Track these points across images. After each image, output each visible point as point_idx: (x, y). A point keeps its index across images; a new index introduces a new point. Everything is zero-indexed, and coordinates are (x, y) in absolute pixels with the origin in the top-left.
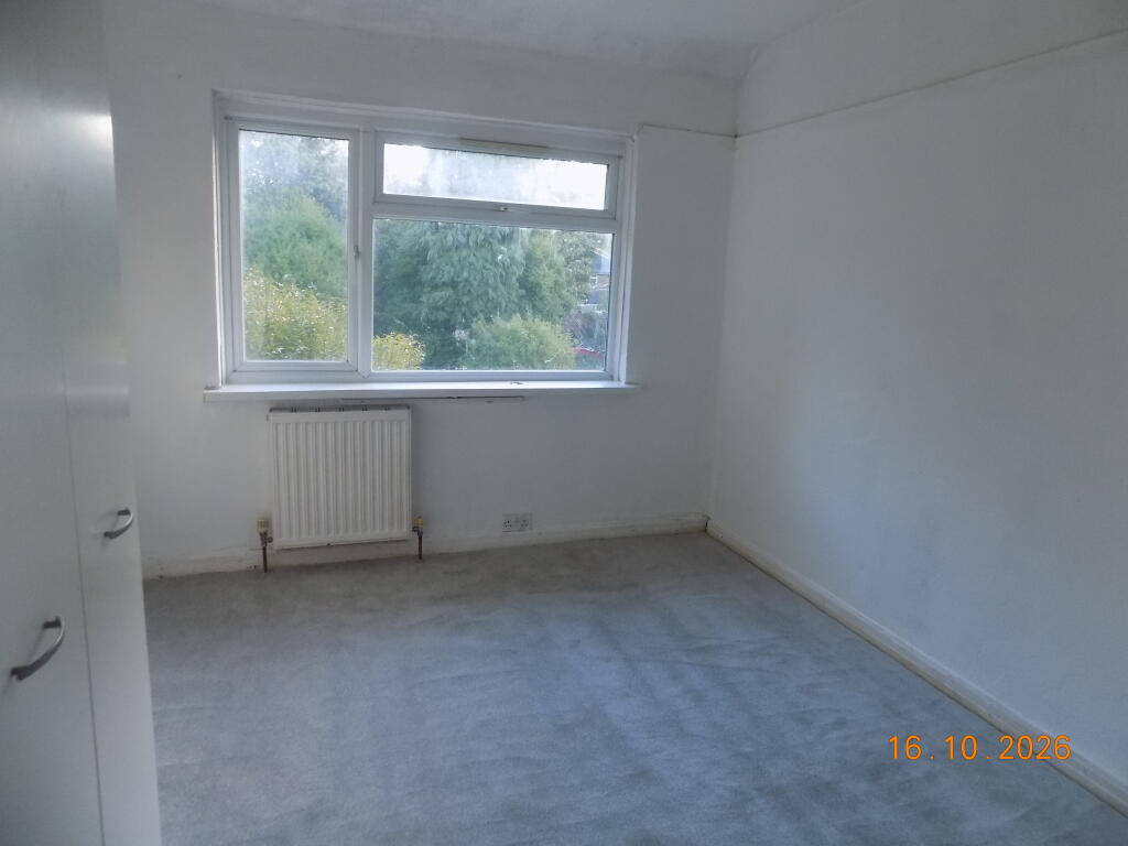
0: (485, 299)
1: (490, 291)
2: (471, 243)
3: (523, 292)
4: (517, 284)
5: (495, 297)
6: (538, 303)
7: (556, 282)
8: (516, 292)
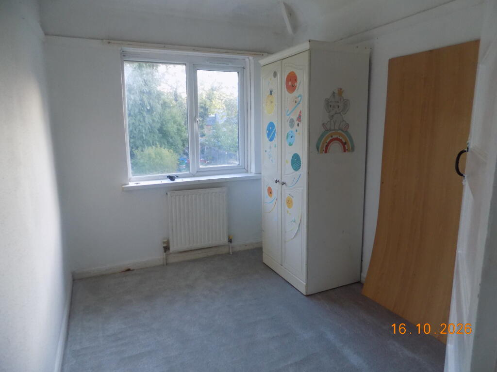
0: (142, 140)
1: (144, 135)
2: (132, 114)
3: (161, 135)
4: (158, 132)
5: (147, 138)
6: (171, 140)
7: (178, 130)
8: (157, 136)
